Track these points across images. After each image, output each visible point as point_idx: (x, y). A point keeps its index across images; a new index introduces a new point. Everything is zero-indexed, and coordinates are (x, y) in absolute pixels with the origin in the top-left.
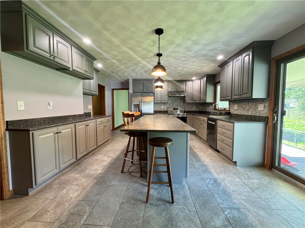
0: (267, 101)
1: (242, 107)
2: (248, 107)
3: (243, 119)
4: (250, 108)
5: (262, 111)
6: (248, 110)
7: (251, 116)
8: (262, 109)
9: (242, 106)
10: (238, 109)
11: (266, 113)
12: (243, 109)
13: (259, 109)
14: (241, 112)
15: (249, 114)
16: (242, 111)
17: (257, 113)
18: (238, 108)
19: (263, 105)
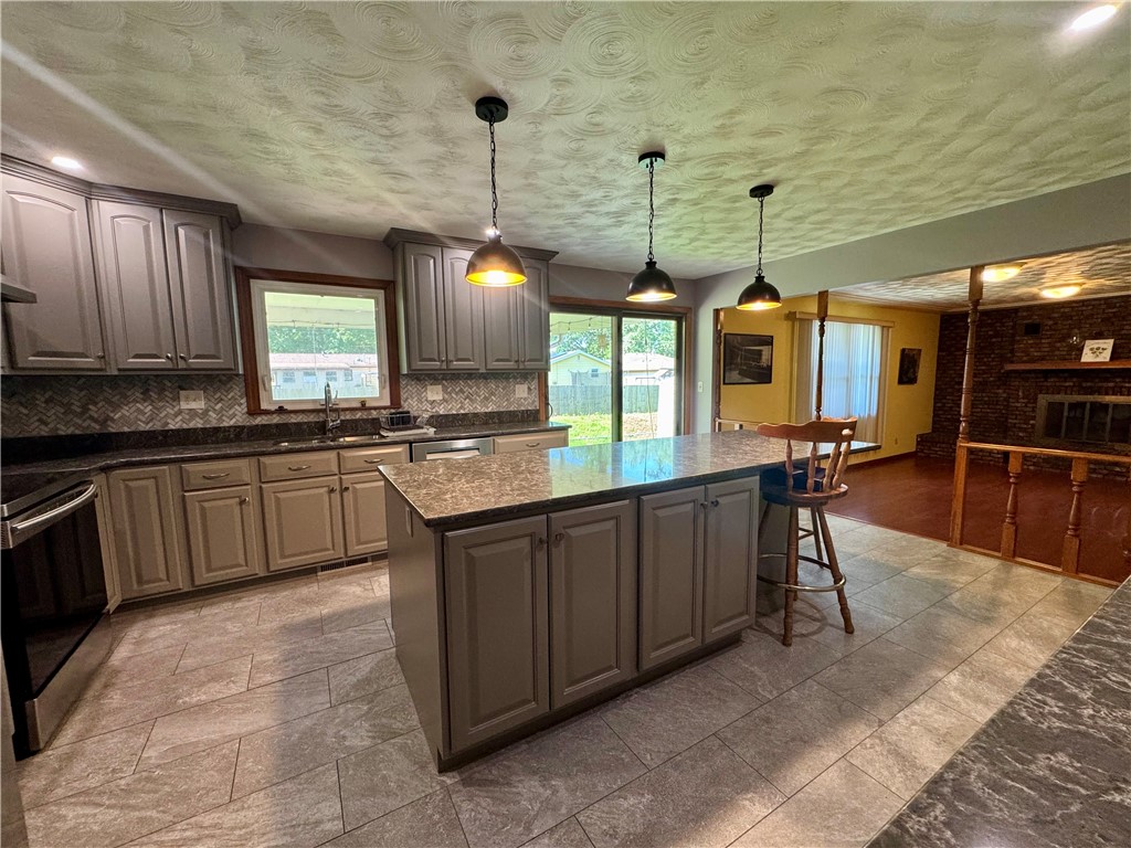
0: (534, 378)
1: (463, 393)
2: (483, 392)
3: (473, 424)
4: (492, 394)
5: (525, 399)
6: (486, 399)
7: (499, 414)
8: (526, 395)
9: (462, 391)
10: (444, 400)
11: (534, 401)
12: (467, 397)
13: (517, 396)
14: (461, 408)
15: (490, 410)
16: (461, 402)
17: (511, 404)
18: (446, 396)
19: (525, 387)
